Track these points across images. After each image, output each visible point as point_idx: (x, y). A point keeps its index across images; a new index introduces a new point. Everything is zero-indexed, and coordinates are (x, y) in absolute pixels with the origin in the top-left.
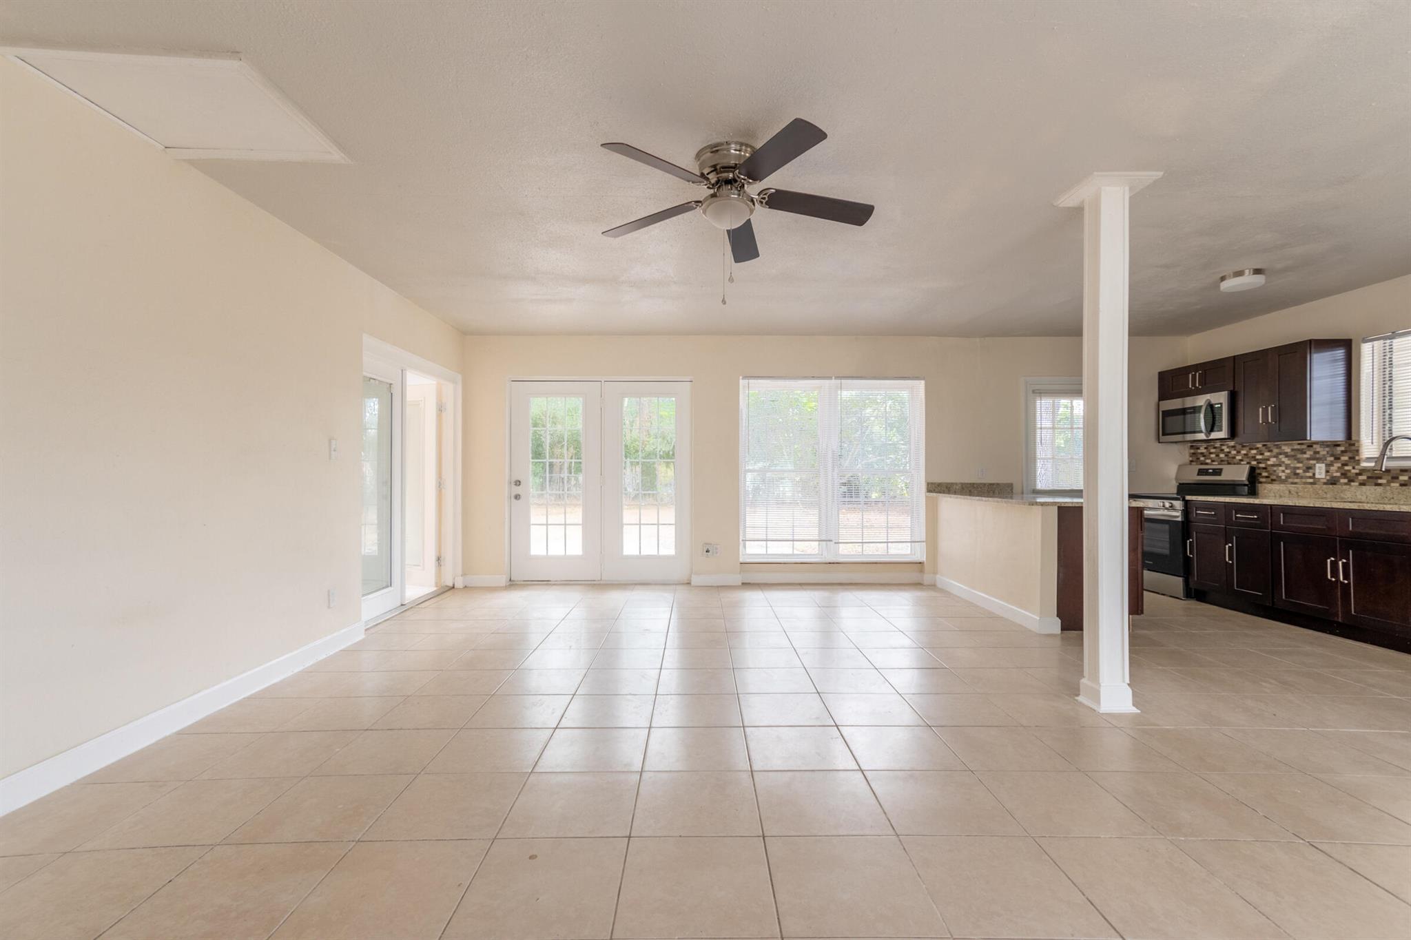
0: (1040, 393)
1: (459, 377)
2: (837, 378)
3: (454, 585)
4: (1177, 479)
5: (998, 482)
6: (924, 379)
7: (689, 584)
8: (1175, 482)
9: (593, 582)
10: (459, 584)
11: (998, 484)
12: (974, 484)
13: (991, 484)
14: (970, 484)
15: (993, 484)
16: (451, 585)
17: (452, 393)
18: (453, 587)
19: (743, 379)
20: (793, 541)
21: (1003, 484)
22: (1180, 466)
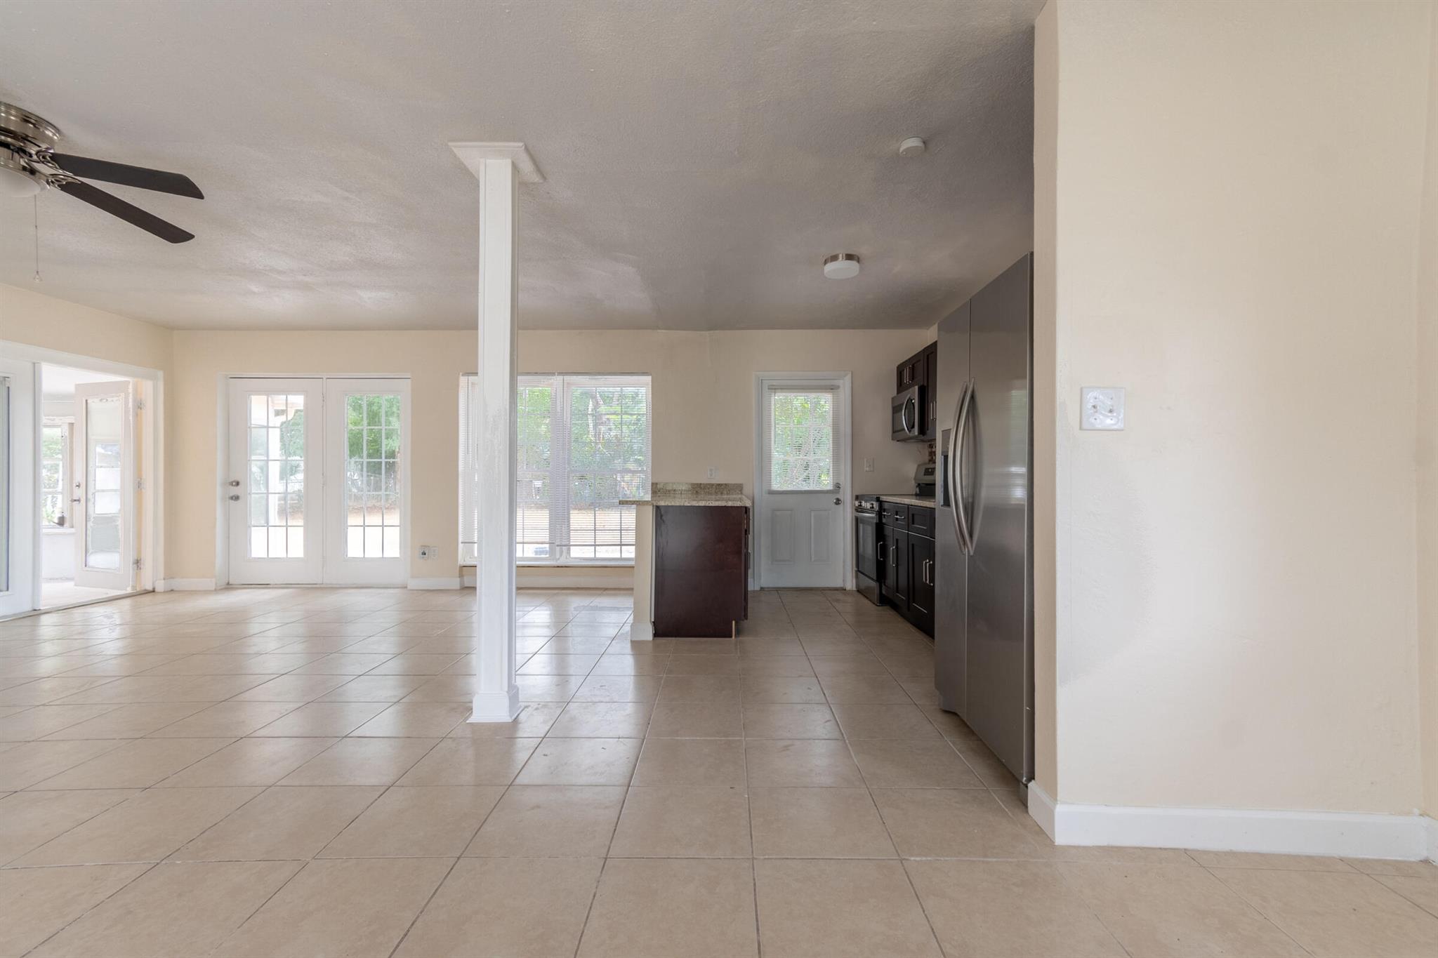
0: (775, 389)
1: (160, 374)
2: (560, 374)
3: (154, 589)
4: (915, 479)
5: (726, 483)
6: (651, 375)
7: (406, 587)
8: (913, 482)
9: (315, 586)
10: (160, 586)
11: (726, 484)
12: (701, 484)
13: (719, 485)
14: (697, 484)
15: (722, 485)
16: (151, 589)
17: (151, 389)
18: (154, 591)
19: (463, 375)
20: (523, 543)
21: (731, 484)
22: (919, 466)
